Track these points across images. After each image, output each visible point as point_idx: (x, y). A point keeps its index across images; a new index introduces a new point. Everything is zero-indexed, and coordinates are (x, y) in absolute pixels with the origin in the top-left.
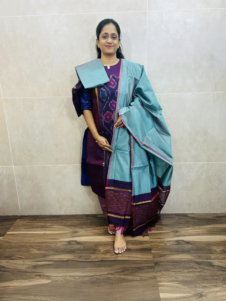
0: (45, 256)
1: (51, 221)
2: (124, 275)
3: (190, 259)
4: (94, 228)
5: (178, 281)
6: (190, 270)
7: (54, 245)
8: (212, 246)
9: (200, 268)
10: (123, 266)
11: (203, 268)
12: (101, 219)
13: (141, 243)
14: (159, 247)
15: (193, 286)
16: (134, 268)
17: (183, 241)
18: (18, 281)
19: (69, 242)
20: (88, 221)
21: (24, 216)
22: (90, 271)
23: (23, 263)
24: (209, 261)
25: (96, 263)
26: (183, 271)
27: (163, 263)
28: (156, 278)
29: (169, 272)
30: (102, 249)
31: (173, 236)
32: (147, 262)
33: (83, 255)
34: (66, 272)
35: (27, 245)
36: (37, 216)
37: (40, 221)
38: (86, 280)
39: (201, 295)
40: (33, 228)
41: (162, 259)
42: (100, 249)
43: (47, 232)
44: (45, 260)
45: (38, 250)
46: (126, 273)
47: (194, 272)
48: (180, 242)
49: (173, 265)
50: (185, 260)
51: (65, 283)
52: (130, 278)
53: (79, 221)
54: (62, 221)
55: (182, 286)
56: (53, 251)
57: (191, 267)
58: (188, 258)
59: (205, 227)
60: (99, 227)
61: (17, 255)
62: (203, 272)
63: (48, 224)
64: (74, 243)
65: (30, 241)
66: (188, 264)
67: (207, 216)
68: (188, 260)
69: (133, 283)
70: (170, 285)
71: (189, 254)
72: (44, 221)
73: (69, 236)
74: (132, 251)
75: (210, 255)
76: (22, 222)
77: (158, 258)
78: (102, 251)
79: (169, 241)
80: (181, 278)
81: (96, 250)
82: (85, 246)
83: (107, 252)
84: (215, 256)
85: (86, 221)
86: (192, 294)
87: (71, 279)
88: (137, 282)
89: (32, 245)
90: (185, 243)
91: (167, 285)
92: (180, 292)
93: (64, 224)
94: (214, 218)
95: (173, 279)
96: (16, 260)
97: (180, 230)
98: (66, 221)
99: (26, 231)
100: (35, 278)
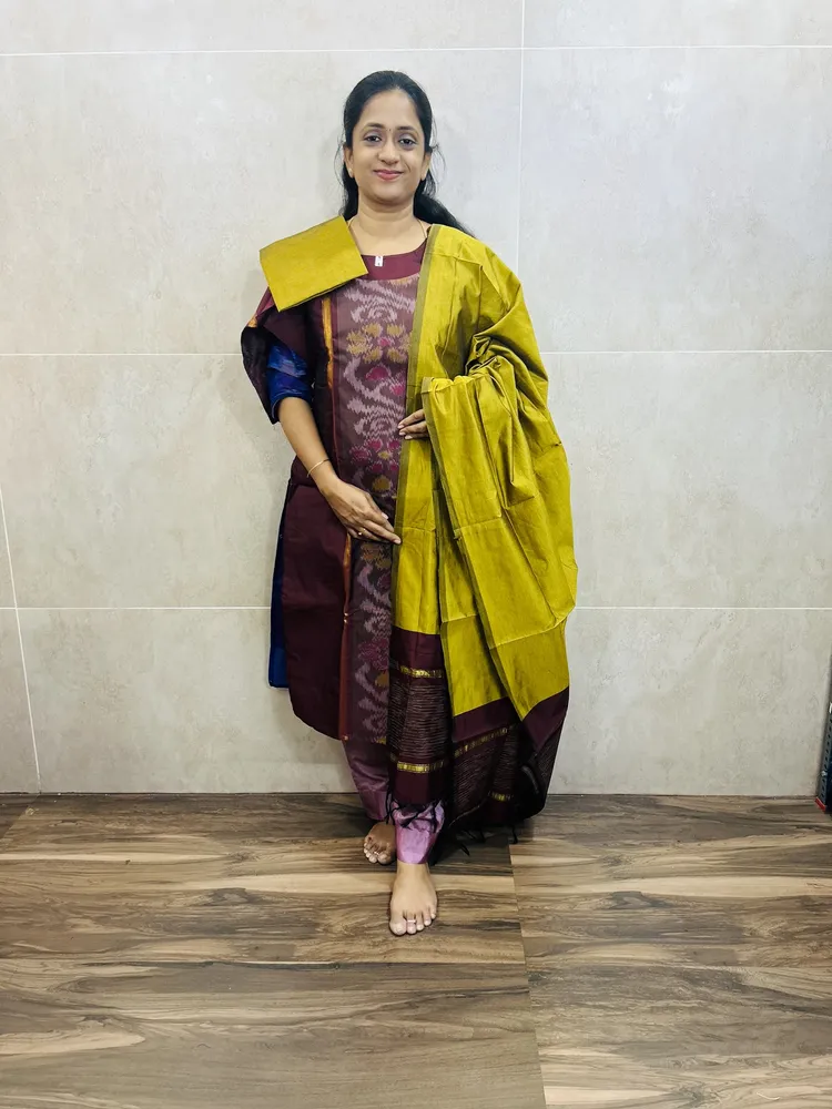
0: (123, 944)
1: (155, 814)
2: (417, 1018)
3: (657, 962)
4: (310, 842)
5: (613, 1043)
6: (661, 1004)
7: (160, 904)
8: (743, 917)
9: (697, 995)
10: (413, 985)
11: (706, 997)
12: (339, 809)
13: (484, 900)
14: (550, 918)
15: (669, 1061)
16: (455, 992)
17: (639, 895)
18: (17, 1036)
19: (218, 895)
20: (289, 816)
21: (54, 796)
22: (290, 1002)
23: (40, 971)
24: (730, 969)
25: (315, 972)
26: (632, 1005)
27: (560, 975)
28: (533, 1031)
29: (582, 1009)
30: (339, 922)
31: (603, 877)
32: (501, 970)
33: (265, 942)
34: (202, 1007)
35: (58, 905)
36: (102, 796)
37: (111, 814)
38: (273, 1034)
39: (695, 1095)
40: (85, 839)
41: (557, 961)
42: (332, 922)
43: (135, 857)
44: (124, 959)
45: (98, 920)
46: (420, 1011)
47: (674, 1009)
48: (626, 899)
49: (599, 983)
50: (641, 964)
51: (192, 1048)
52: (436, 1030)
53: (261, 819)
54: (194, 816)
55: (625, 1061)
56: (152, 927)
57: (663, 991)
58: (653, 958)
59: (720, 844)
60: (330, 842)
61: (17, 941)
62: (705, 1009)
63: (141, 828)
64: (235, 898)
65: (71, 891)
66: (653, 980)
67: (730, 804)
68: (655, 965)
69: (446, 1048)
70: (583, 1057)
71: (657, 943)
72: (124, 815)
73: (218, 874)
74: (450, 929)
75: (735, 948)
76: (42, 818)
77: (545, 958)
78: (339, 928)
79: (586, 897)
80: (624, 1034)
81: (317, 925)
82: (277, 910)
83: (357, 933)
84: (753, 951)
85: (284, 819)
86: (661, 1093)
87: (219, 1030)
88: (461, 1045)
89: (79, 903)
90: (642, 904)
91: (574, 1057)
92: (620, 1084)
93: (199, 827)
94: (753, 814)
95: (599, 1035)
96: (16, 957)
97: (627, 854)
98: (210, 816)
99: (58, 850)
100: (83, 1027)
